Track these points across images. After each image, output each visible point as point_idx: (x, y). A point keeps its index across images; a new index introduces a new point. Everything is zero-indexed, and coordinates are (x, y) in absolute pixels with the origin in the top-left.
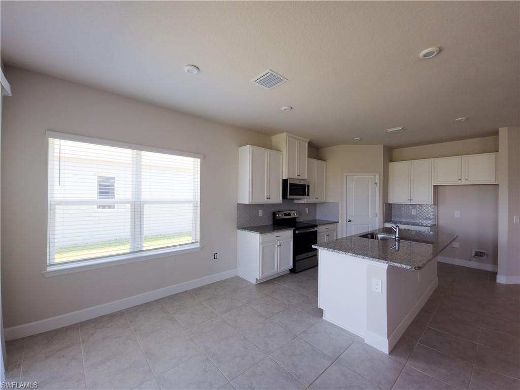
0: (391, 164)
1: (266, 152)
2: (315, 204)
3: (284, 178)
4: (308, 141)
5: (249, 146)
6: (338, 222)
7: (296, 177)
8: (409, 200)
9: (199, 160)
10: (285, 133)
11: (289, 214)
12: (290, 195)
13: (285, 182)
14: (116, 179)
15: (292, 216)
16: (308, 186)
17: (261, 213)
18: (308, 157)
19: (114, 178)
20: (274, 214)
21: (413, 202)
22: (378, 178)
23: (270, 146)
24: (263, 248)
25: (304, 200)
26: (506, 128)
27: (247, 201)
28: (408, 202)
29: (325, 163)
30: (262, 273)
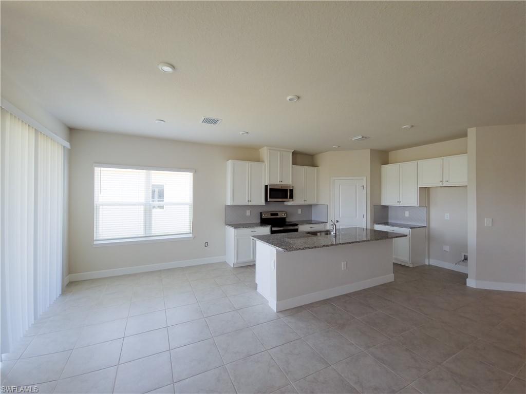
0: (384, 166)
1: (247, 164)
2: (311, 206)
3: (266, 184)
4: (293, 151)
5: (230, 161)
6: (327, 222)
7: (278, 183)
8: (398, 202)
9: (192, 174)
10: (266, 147)
11: (277, 214)
12: (270, 198)
13: (266, 187)
14: (165, 186)
15: (280, 216)
16: (291, 191)
17: (248, 213)
18: (293, 164)
19: (163, 186)
20: (261, 214)
21: (401, 204)
23: (258, 160)
24: (238, 240)
25: (290, 203)
26: (475, 128)
28: (398, 204)
29: (316, 168)
30: (238, 259)
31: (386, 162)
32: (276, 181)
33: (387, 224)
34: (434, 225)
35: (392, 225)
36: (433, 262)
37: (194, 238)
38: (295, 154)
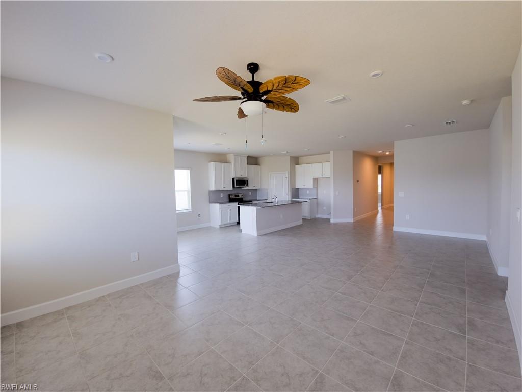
0: (296, 166)
1: (222, 165)
2: (256, 190)
3: (233, 177)
5: (213, 162)
6: (267, 199)
10: (231, 154)
11: (238, 196)
12: (236, 185)
13: (233, 179)
15: (240, 197)
16: (247, 181)
17: (222, 195)
18: (248, 164)
20: (229, 196)
21: (305, 187)
22: (287, 174)
23: (226, 162)
24: (221, 211)
25: (246, 188)
26: (333, 150)
27: (213, 189)
29: (259, 166)
30: (222, 222)
31: (298, 164)
32: (239, 175)
33: (299, 198)
34: (320, 197)
35: (301, 199)
36: (320, 216)
37: (193, 212)
38: (248, 157)
